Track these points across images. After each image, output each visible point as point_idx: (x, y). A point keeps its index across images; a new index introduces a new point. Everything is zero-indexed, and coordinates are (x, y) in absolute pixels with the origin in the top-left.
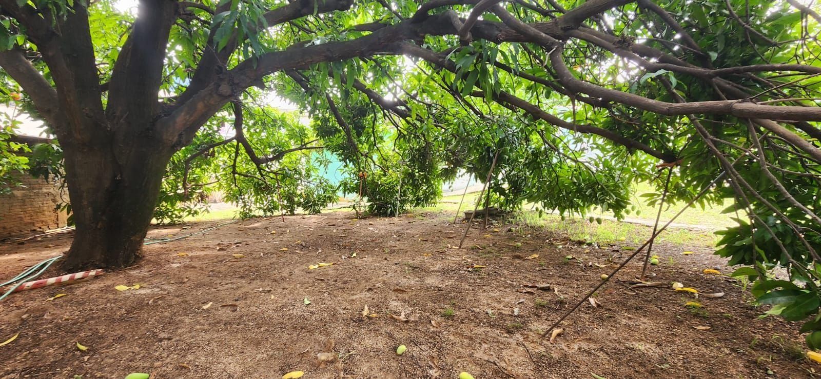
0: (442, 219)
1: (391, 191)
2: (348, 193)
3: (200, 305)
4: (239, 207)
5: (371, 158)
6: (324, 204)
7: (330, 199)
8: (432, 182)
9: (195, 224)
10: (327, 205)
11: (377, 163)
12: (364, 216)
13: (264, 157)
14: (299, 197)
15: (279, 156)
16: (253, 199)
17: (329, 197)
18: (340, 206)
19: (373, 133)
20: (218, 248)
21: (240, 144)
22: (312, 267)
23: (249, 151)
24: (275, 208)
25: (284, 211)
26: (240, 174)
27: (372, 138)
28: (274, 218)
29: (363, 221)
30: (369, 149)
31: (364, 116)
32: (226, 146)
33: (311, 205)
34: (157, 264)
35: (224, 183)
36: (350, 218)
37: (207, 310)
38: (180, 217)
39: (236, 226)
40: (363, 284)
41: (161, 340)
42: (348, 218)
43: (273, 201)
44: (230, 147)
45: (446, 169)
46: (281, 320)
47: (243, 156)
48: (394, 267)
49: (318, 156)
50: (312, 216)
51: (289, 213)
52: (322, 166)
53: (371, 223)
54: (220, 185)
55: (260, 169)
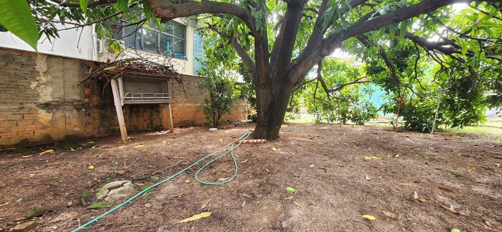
0: (485, 140)
1: (428, 113)
2: (387, 113)
3: (308, 165)
4: (315, 117)
5: (411, 88)
6: (367, 118)
7: (372, 116)
8: (474, 108)
9: (294, 124)
10: (369, 120)
11: (414, 91)
12: (400, 130)
13: (331, 88)
14: (349, 114)
15: (341, 87)
16: (322, 113)
17: (371, 115)
18: (378, 122)
19: (415, 69)
20: (309, 138)
21: (319, 81)
22: (367, 158)
23: (324, 86)
24: (335, 119)
25: (339, 122)
26: (317, 98)
27: (414, 73)
28: (334, 125)
29: (400, 134)
30: (410, 81)
31: (407, 56)
32: (311, 83)
33: (357, 119)
34: (284, 141)
35: (307, 103)
36: (389, 130)
37: (312, 168)
38: (287, 120)
39: (314, 127)
40: (409, 177)
41: (295, 177)
42: (386, 130)
43: (333, 115)
44: (313, 83)
45: (495, 96)
46: (353, 184)
47: (320, 88)
48: (436, 171)
49: (365, 87)
50: (359, 126)
51: (342, 123)
52: (368, 93)
53: (407, 135)
54: (306, 104)
55: (328, 96)
